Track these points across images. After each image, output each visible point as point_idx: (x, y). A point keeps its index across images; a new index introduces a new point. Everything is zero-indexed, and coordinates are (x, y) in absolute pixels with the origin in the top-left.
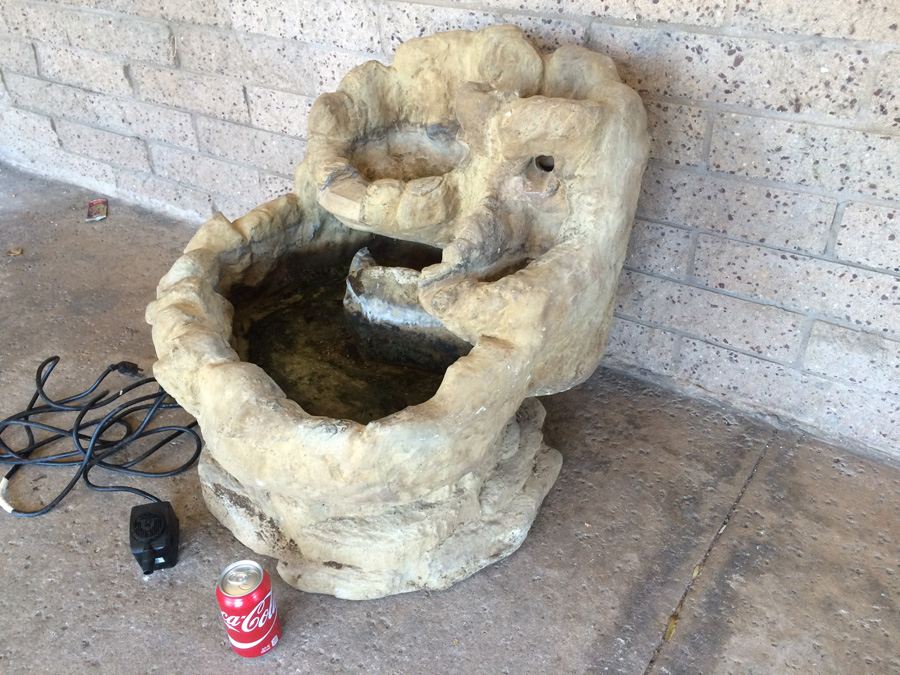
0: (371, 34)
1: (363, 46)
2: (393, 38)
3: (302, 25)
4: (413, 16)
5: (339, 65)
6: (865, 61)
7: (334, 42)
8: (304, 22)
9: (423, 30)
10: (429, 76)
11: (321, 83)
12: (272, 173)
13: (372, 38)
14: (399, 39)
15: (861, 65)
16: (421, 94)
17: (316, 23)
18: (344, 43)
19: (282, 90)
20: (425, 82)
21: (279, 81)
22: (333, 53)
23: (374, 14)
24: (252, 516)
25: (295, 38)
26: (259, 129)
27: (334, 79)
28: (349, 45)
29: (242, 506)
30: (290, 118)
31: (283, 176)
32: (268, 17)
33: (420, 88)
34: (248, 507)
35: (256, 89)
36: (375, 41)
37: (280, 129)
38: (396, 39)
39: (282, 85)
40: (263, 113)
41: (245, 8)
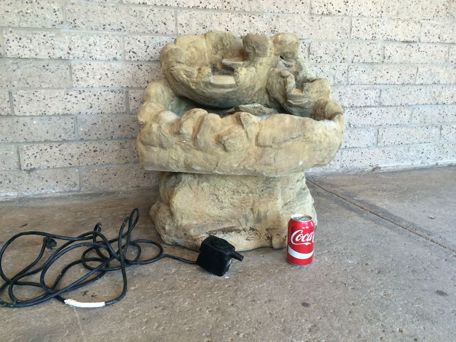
0: (116, 51)
1: (111, 57)
2: (129, 52)
3: (70, 49)
4: (142, 41)
5: (93, 69)
6: (305, 45)
7: (91, 57)
8: (72, 47)
9: (148, 47)
10: (193, 50)
11: (78, 81)
12: (29, 143)
13: (117, 53)
14: (133, 52)
15: (304, 47)
16: (190, 57)
17: (79, 48)
18: (98, 57)
19: (44, 89)
20: (192, 52)
21: (42, 84)
22: (88, 63)
23: (118, 41)
24: (239, 233)
25: (61, 57)
26: (20, 116)
27: (88, 77)
28: (101, 58)
29: (232, 232)
30: (49, 105)
31: (40, 142)
32: (39, 47)
33: (190, 55)
34: (235, 230)
35: (21, 92)
36: (119, 54)
37: (39, 113)
38: (131, 53)
39: (44, 86)
40: (25, 106)
41: (20, 44)
